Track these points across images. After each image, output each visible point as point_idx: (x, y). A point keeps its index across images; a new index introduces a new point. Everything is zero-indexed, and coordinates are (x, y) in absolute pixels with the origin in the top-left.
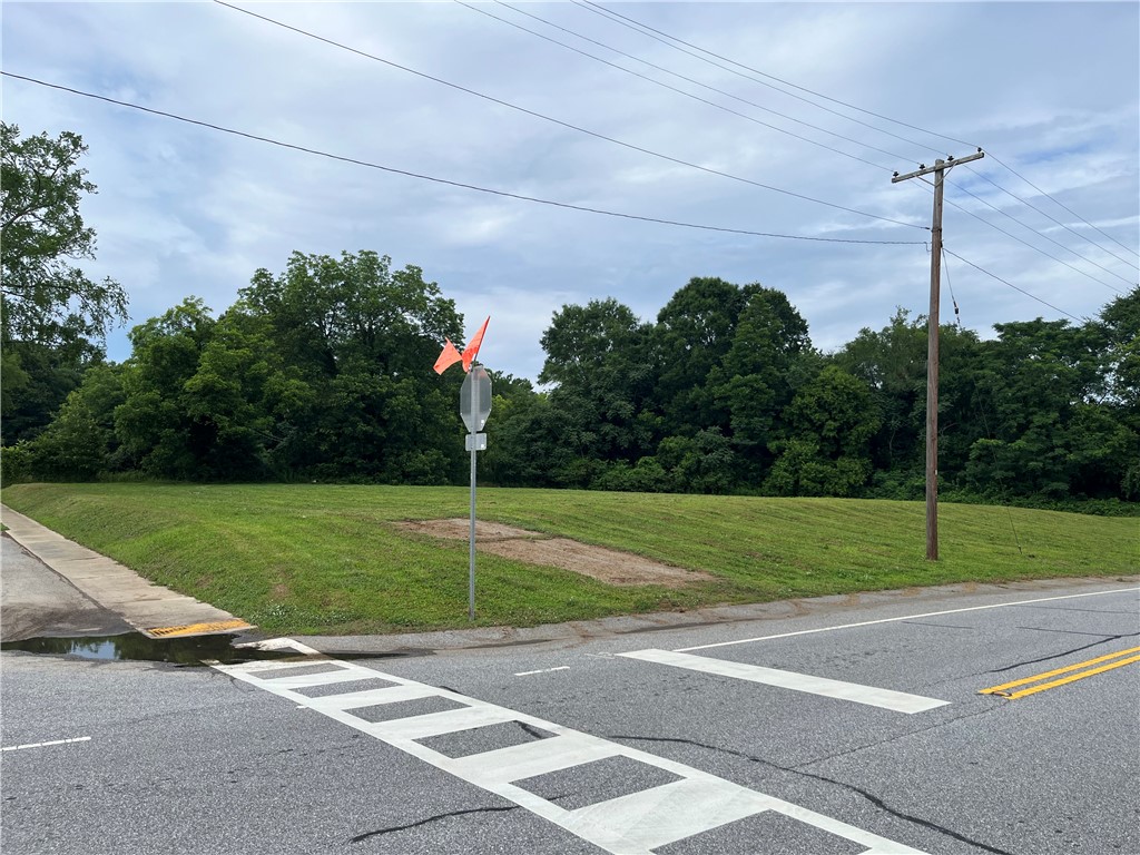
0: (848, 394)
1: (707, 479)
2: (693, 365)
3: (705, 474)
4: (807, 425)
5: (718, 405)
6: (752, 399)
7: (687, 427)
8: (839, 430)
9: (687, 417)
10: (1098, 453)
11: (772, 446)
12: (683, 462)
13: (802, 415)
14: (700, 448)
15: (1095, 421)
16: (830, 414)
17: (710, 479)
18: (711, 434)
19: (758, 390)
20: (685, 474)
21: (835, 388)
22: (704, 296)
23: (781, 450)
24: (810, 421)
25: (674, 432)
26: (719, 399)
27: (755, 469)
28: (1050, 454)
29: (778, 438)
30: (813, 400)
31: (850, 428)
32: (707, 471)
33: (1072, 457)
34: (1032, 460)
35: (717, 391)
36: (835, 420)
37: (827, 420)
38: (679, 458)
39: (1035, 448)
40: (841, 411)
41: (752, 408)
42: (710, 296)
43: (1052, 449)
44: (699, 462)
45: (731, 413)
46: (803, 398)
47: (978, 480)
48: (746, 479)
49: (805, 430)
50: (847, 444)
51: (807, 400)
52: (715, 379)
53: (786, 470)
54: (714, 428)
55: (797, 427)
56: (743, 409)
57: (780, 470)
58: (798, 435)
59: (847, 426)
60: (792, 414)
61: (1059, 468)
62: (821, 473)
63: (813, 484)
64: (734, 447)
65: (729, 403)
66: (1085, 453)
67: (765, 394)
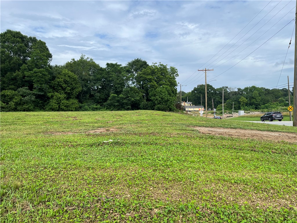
0: (73, 79)
1: (24, 106)
2: (14, 63)
3: (23, 105)
4: (60, 88)
5: (26, 79)
6: (42, 78)
7: (13, 87)
8: (70, 90)
9: (12, 83)
10: (138, 98)
11: (49, 95)
12: (14, 100)
13: (58, 84)
14: (20, 95)
15: (135, 90)
16: (68, 85)
17: (25, 106)
18: (24, 90)
19: (44, 75)
20: (15, 105)
21: (69, 76)
22: (14, 37)
23: (52, 96)
24: (61, 87)
25: (6, 88)
26: (27, 77)
27: (42, 103)
28: (128, 98)
29: (50, 92)
30: (62, 80)
31: (73, 90)
32: (24, 103)
33: (133, 99)
34: (124, 100)
35: (27, 73)
36: (69, 87)
37: (67, 87)
38: (11, 99)
39: (125, 97)
40: (71, 84)
41: (42, 81)
42: (17, 37)
43: (128, 97)
44: (21, 100)
45: (33, 82)
46: (59, 79)
47: (109, 105)
48: (38, 106)
49: (59, 90)
50: (72, 95)
51: (60, 80)
52: (25, 69)
53: (55, 103)
54: (25, 88)
55: (56, 89)
56: (38, 81)
57: (53, 103)
58: (57, 91)
59: (73, 89)
60: (55, 84)
61: (129, 102)
62: (68, 104)
63: (65, 108)
64: (35, 95)
65: (33, 79)
66: (135, 98)
67: (47, 76)
